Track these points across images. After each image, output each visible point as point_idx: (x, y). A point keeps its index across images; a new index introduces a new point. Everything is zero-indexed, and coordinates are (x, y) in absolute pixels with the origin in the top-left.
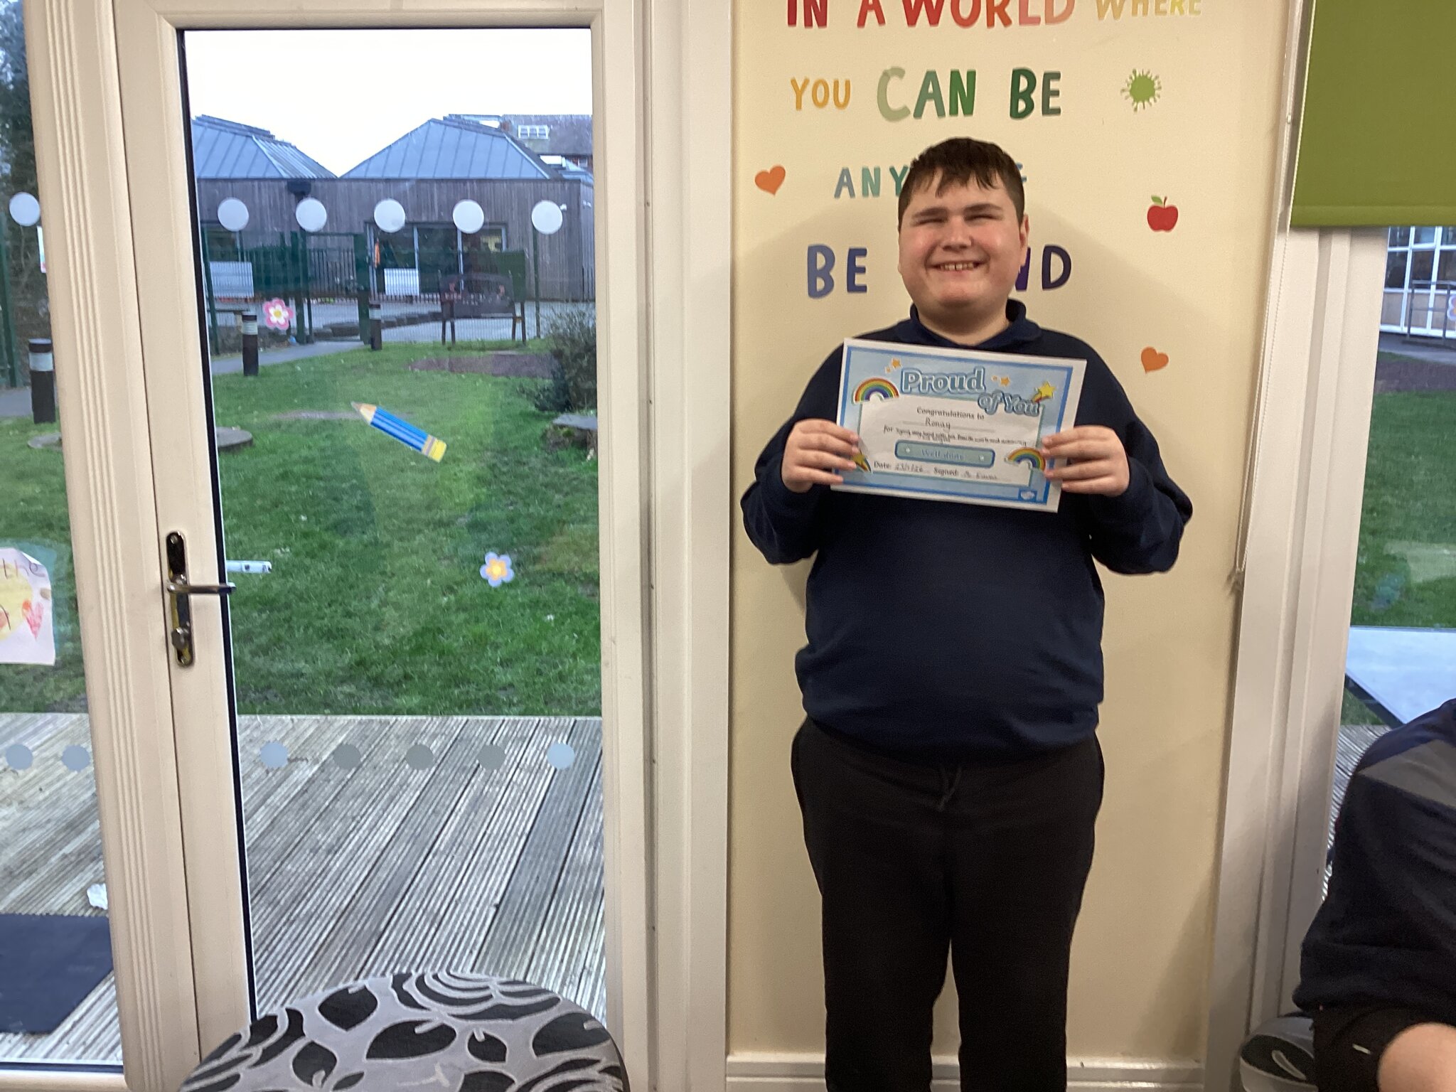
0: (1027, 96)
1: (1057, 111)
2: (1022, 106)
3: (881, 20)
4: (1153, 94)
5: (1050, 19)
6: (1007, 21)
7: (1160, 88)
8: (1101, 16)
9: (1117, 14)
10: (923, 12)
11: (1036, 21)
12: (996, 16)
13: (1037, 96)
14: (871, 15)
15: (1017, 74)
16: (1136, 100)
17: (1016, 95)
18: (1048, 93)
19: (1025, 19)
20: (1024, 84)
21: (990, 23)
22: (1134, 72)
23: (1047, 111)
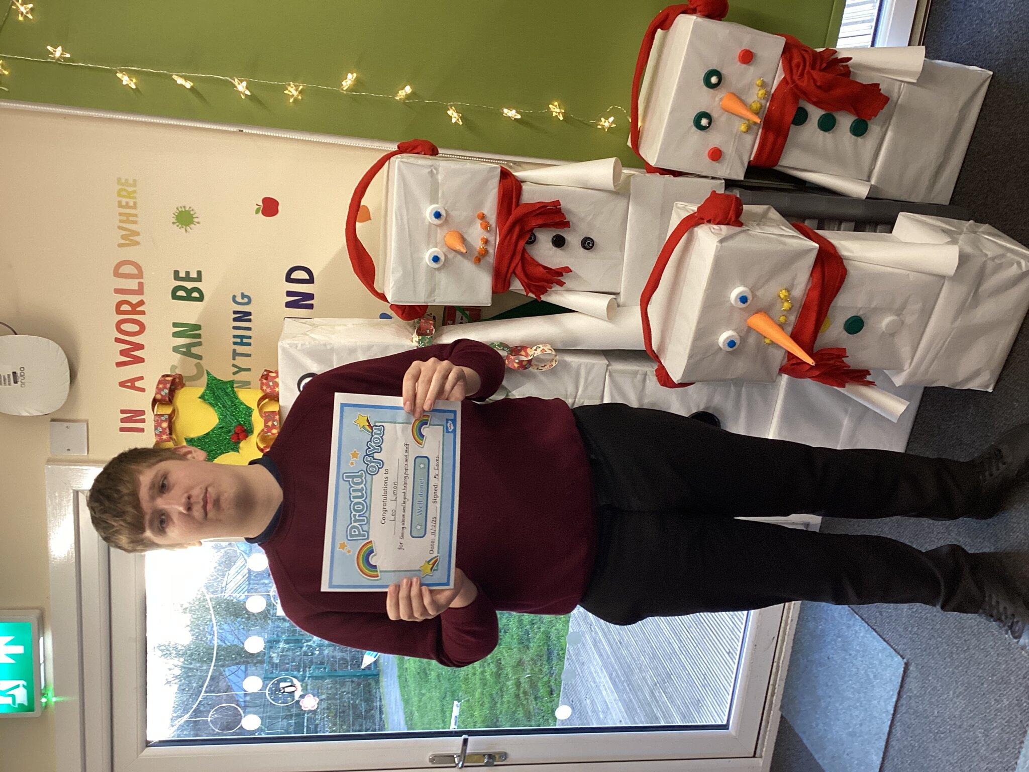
0: (189, 292)
1: (199, 273)
2: (195, 295)
3: (141, 378)
4: (188, 212)
5: (140, 275)
6: (142, 303)
7: (184, 207)
8: (138, 243)
9: (138, 234)
10: (136, 353)
11: (141, 285)
12: (138, 309)
13: (189, 285)
14: (137, 384)
15: (175, 297)
16: (192, 222)
17: (188, 298)
18: (188, 278)
19: (140, 291)
20: (181, 293)
21: (143, 313)
22: (174, 223)
23: (199, 278)
